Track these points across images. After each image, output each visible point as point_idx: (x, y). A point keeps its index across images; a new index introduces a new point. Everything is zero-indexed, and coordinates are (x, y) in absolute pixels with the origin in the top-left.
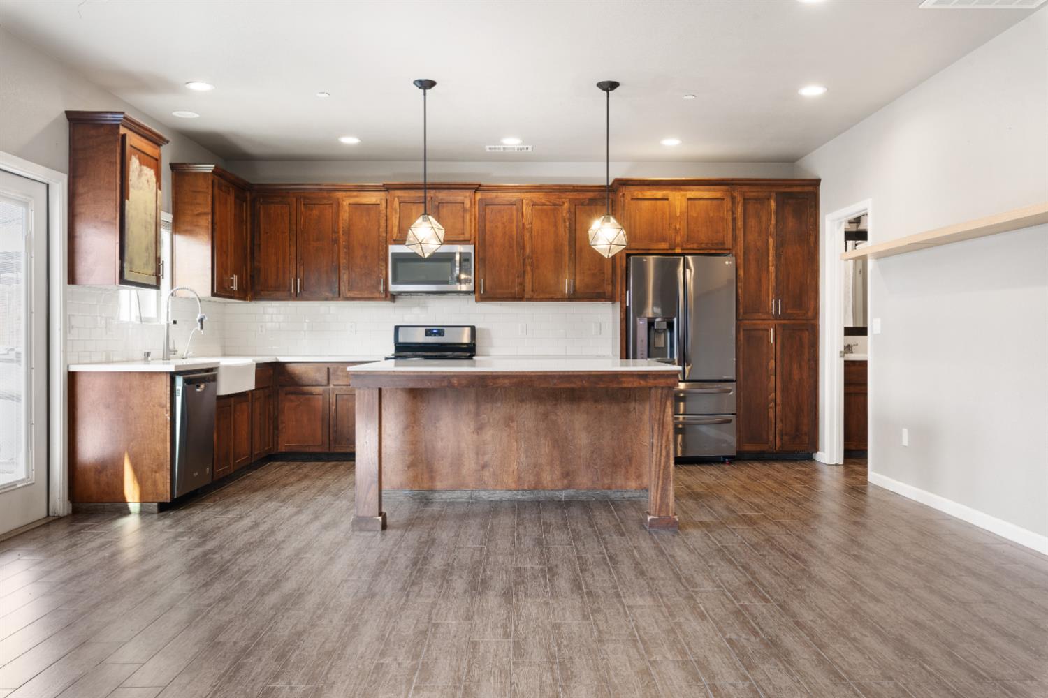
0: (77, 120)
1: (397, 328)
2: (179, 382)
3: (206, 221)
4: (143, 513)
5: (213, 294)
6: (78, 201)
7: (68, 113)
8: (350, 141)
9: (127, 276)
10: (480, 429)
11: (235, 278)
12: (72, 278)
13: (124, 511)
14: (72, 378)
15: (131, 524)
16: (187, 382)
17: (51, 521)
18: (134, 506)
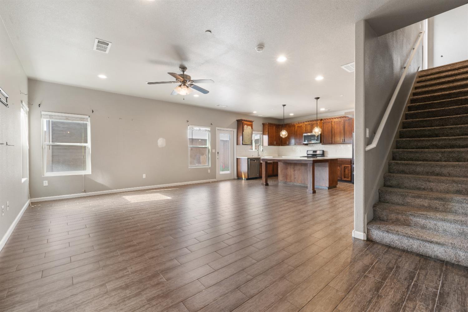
0: (238, 121)
1: (307, 151)
2: (249, 160)
3: (267, 133)
4: (245, 180)
5: (268, 145)
6: (238, 133)
7: (237, 120)
8: (292, 115)
9: (243, 143)
10: (294, 171)
11: (275, 142)
12: (237, 144)
13: (242, 179)
14: (237, 159)
15: (243, 181)
16: (250, 160)
17: (234, 179)
18: (244, 179)
